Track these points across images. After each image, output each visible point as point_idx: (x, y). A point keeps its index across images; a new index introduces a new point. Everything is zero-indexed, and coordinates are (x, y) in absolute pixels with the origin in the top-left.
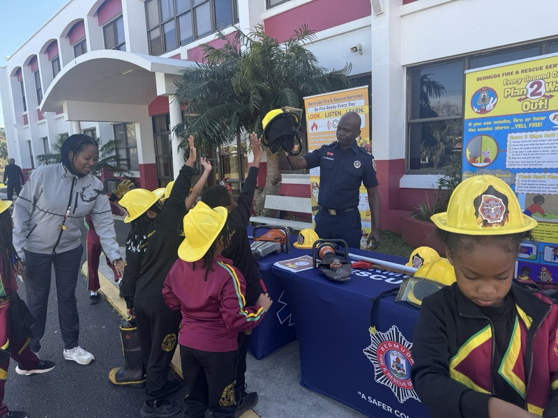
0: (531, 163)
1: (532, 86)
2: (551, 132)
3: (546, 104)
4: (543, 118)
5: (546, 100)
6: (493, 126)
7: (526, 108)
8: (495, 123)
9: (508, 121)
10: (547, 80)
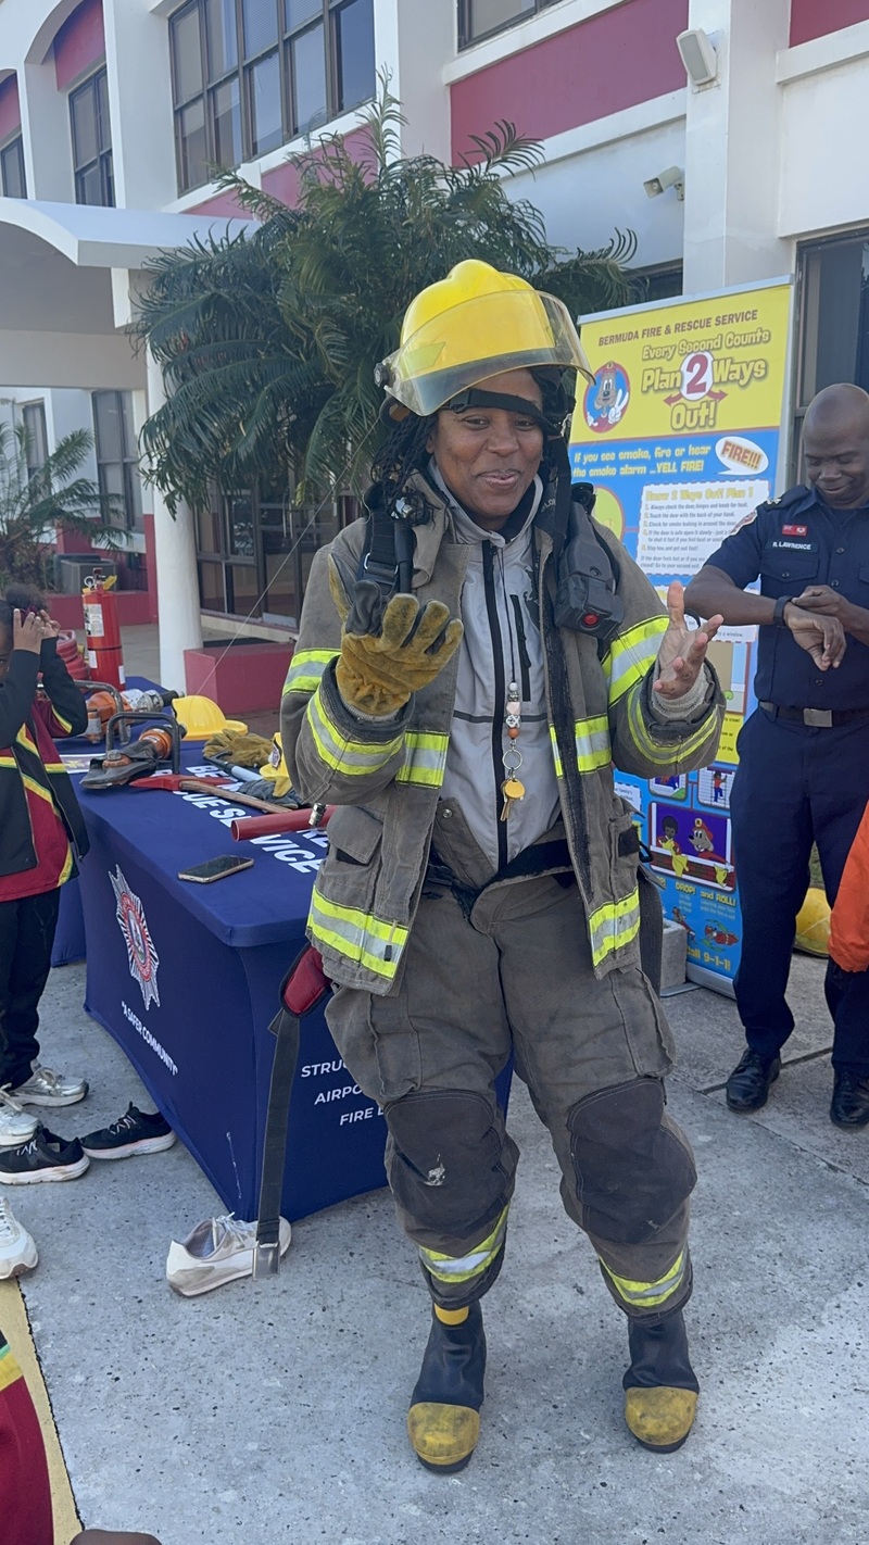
0: (680, 563)
1: (690, 369)
2: (717, 485)
3: (711, 416)
4: (705, 450)
5: (713, 404)
6: (617, 464)
7: (678, 422)
8: (623, 455)
9: (645, 455)
10: (717, 354)
